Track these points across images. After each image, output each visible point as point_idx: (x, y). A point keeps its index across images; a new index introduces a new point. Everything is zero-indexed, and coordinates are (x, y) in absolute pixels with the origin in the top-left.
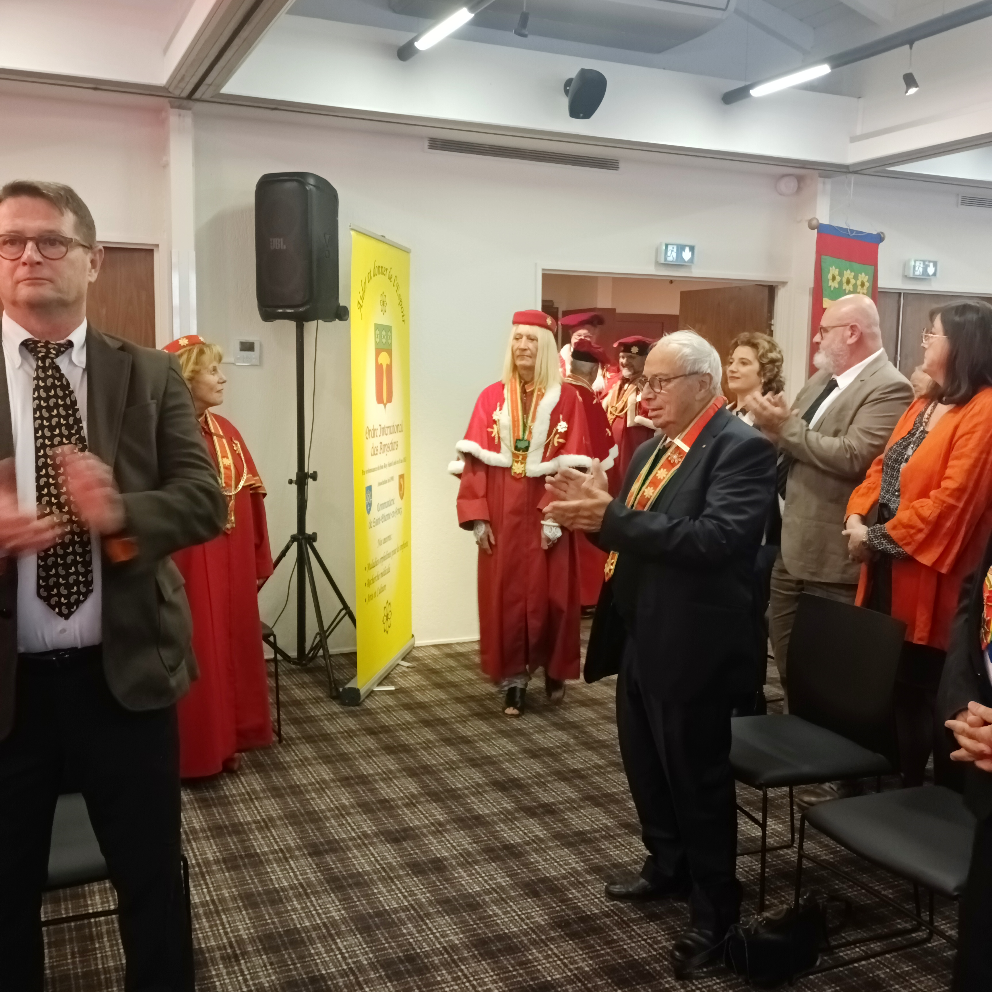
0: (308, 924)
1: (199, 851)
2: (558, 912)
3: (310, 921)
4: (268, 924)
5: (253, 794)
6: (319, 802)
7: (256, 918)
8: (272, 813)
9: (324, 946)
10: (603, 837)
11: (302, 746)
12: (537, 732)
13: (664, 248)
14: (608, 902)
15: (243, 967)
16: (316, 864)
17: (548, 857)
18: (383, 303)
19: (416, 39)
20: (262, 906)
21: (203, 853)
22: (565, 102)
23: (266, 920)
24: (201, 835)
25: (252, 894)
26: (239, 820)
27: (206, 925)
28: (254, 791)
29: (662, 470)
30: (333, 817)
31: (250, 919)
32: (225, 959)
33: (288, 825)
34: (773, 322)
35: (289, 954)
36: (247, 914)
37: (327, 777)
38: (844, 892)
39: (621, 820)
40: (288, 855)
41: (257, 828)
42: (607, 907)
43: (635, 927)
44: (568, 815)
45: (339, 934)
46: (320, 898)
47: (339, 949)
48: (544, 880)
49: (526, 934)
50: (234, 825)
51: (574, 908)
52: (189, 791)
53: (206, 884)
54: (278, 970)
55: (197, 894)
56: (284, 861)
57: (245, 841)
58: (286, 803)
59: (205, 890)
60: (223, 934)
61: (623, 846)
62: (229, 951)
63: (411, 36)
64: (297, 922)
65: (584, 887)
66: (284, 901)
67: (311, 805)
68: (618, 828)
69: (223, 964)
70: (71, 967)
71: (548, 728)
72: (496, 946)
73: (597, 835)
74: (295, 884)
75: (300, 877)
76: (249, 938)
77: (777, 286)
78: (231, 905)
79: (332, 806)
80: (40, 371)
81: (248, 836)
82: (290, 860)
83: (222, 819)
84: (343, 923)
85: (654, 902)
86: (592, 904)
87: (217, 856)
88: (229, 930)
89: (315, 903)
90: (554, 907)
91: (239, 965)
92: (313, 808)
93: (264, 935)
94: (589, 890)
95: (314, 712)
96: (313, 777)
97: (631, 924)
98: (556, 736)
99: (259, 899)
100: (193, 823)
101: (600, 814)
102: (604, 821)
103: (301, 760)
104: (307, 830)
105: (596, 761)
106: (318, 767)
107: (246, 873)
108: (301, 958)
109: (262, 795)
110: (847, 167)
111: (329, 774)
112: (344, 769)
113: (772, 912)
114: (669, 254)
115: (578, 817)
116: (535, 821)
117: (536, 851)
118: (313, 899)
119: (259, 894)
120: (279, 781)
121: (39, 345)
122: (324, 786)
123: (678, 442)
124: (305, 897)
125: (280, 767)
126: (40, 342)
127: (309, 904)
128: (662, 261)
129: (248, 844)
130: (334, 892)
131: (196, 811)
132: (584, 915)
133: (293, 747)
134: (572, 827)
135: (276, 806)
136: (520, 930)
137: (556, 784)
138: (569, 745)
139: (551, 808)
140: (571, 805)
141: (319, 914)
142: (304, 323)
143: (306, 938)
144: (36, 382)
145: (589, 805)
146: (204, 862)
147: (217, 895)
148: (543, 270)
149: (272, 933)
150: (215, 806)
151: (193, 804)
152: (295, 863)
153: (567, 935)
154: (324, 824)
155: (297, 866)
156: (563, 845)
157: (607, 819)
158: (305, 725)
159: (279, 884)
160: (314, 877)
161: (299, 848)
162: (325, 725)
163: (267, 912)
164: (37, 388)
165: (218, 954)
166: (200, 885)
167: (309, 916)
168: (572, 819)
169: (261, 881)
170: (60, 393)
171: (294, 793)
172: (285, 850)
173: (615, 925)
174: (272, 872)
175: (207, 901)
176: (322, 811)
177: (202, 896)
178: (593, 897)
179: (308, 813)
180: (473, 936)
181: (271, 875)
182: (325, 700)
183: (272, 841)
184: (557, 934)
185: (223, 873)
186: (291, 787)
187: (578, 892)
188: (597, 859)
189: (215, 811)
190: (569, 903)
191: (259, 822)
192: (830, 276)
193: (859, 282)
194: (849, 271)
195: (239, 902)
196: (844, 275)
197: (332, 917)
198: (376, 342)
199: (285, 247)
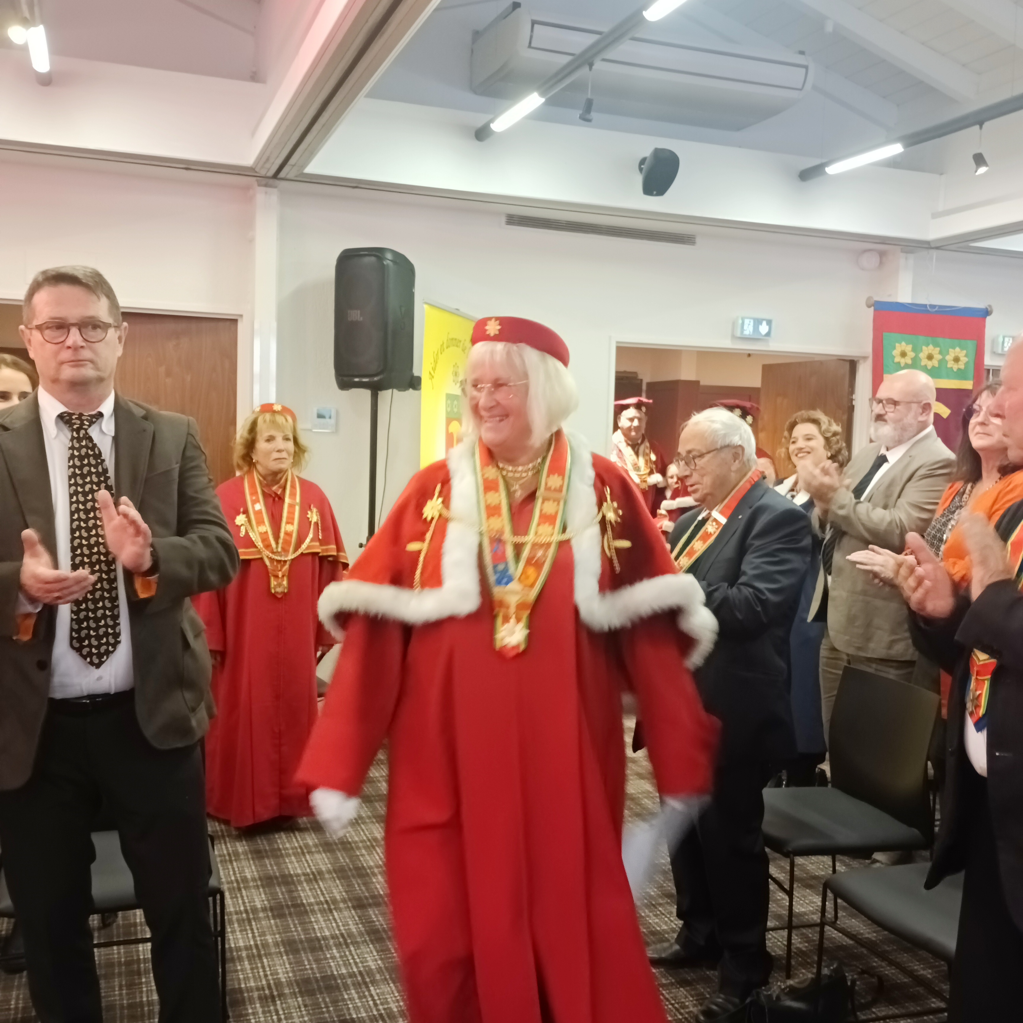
0: (344, 971)
1: (248, 899)
3: (347, 969)
4: (306, 969)
5: (306, 848)
6: (368, 858)
7: (296, 963)
8: (322, 867)
9: (358, 993)
13: (740, 321)
15: (279, 1007)
16: (359, 917)
18: (456, 374)
19: (492, 121)
20: (302, 952)
21: (252, 901)
22: (638, 180)
23: (305, 965)
24: (251, 884)
25: (294, 941)
26: (289, 872)
27: (248, 967)
28: (307, 846)
29: (699, 541)
31: (290, 964)
32: (263, 999)
33: (336, 879)
34: (854, 397)
35: (324, 999)
36: (288, 959)
37: (378, 836)
38: (882, 969)
39: (665, 890)
40: (332, 907)
41: (306, 880)
43: (664, 992)
45: (373, 982)
46: (359, 948)
47: (371, 996)
50: (283, 876)
52: (244, 842)
53: (252, 930)
54: (311, 1012)
55: (243, 938)
56: (328, 912)
57: (292, 891)
58: (338, 858)
59: (250, 935)
60: (262, 977)
61: (663, 914)
62: (267, 992)
63: (488, 117)
64: (334, 969)
66: (324, 949)
67: (360, 861)
68: (661, 897)
69: (260, 1003)
70: (117, 998)
74: (336, 934)
75: (342, 928)
76: (287, 981)
77: (858, 361)
78: (273, 950)
81: (296, 887)
82: (334, 911)
83: (273, 870)
84: (379, 973)
85: (686, 969)
87: (265, 904)
88: (269, 973)
89: (354, 952)
91: (275, 1005)
92: (362, 864)
93: (301, 979)
96: (365, 835)
99: (300, 946)
100: (245, 873)
104: (354, 885)
106: (371, 825)
107: (290, 922)
108: (335, 1002)
109: (313, 850)
110: (928, 243)
113: (797, 980)
114: (745, 327)
118: (352, 949)
119: (301, 941)
122: (374, 844)
123: (715, 514)
124: (344, 946)
127: (347, 953)
128: (738, 334)
129: (295, 894)
130: (373, 943)
131: (249, 861)
135: (326, 860)
141: (356, 963)
142: (379, 392)
143: (341, 984)
146: (251, 909)
147: (261, 940)
148: (617, 342)
149: (309, 978)
150: (268, 857)
151: (247, 854)
152: (338, 915)
154: (371, 879)
155: (340, 918)
157: (651, 888)
159: (321, 933)
160: (356, 928)
161: (344, 901)
163: (307, 959)
165: (256, 994)
166: (246, 930)
167: (347, 964)
169: (304, 930)
170: (93, 462)
171: (345, 849)
172: (330, 902)
174: (316, 922)
175: (251, 945)
176: (370, 868)
177: (247, 941)
179: (357, 869)
181: (314, 924)
183: (319, 893)
185: (269, 920)
189: (267, 861)
191: (308, 875)
192: (896, 352)
193: (949, 358)
194: (931, 347)
195: (281, 947)
196: (922, 351)
197: (368, 966)
198: (447, 411)
199: (361, 319)
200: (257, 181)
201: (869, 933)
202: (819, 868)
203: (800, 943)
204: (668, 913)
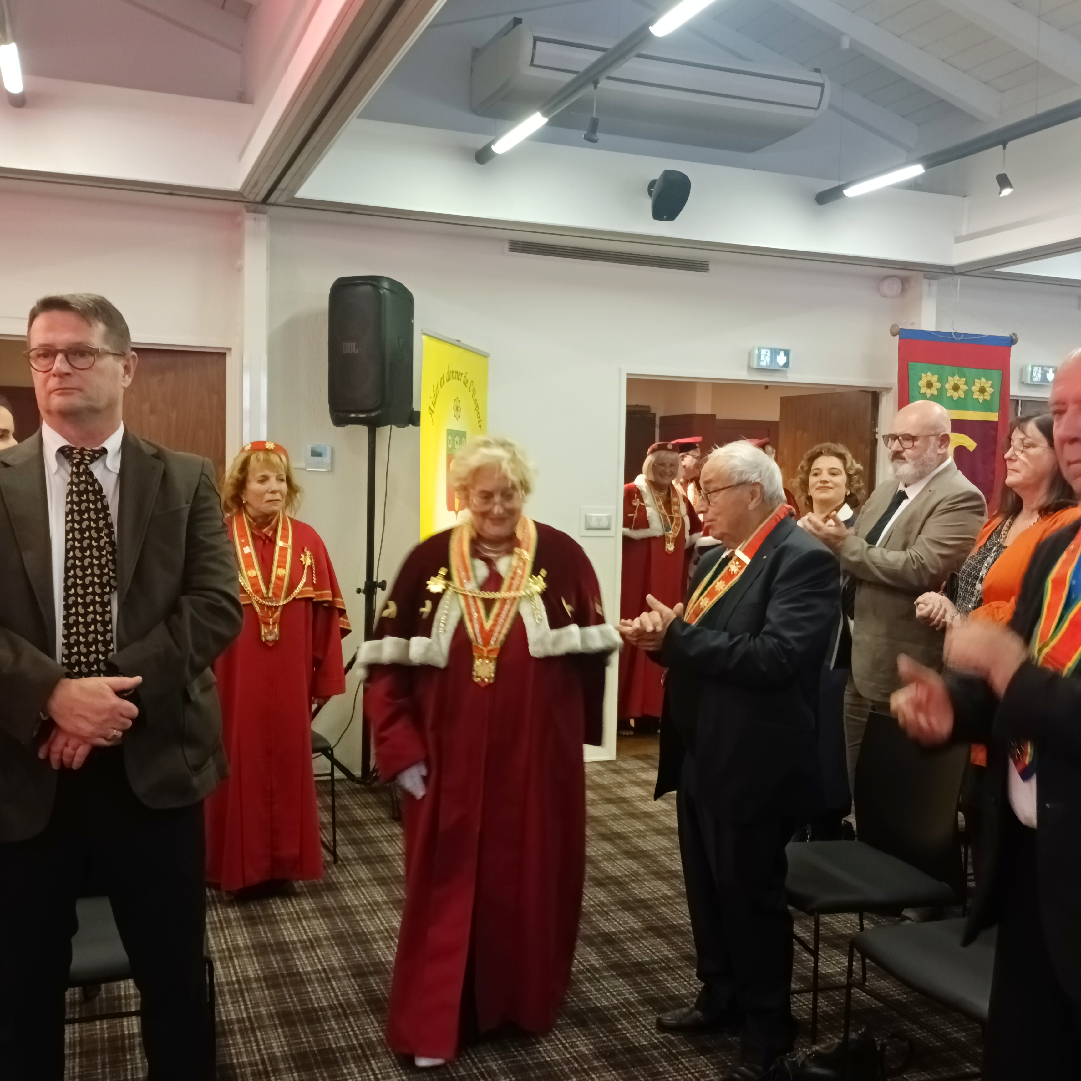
0: (343, 1044)
1: (240, 968)
2: (604, 1041)
3: (346, 1041)
4: (303, 1043)
5: (302, 913)
6: (369, 923)
7: (291, 1036)
8: (319, 933)
9: (357, 1067)
10: (663, 969)
11: (357, 867)
12: (606, 860)
13: (757, 352)
14: (658, 1034)
16: (359, 986)
17: (601, 987)
18: (457, 409)
19: (493, 142)
20: (298, 1024)
21: (244, 970)
22: (648, 203)
23: (302, 1038)
24: (244, 952)
25: (290, 1013)
26: (284, 939)
27: (240, 1041)
28: (303, 911)
29: (721, 581)
30: (381, 939)
31: (285, 1037)
32: (256, 1075)
33: (335, 946)
34: (877, 430)
35: (321, 1074)
36: (283, 1032)
37: (380, 899)
38: (913, 1033)
39: (684, 952)
40: (330, 976)
41: (302, 948)
42: (657, 1039)
43: (683, 1060)
44: (627, 945)
45: (374, 1055)
46: (359, 1019)
47: (372, 1070)
48: (595, 1010)
49: (568, 1062)
50: (278, 944)
51: (622, 1039)
52: (236, 908)
53: (245, 1001)
55: (235, 1010)
56: (326, 981)
57: (288, 960)
58: (336, 924)
59: (243, 1007)
60: (256, 1051)
61: (682, 978)
62: (261, 1067)
63: (489, 138)
64: (332, 1042)
65: (635, 1018)
66: (322, 1020)
67: (361, 926)
68: (679, 960)
71: (619, 857)
72: (535, 1073)
73: (656, 966)
74: (335, 1005)
75: (341, 998)
76: (282, 1055)
77: (881, 392)
78: (267, 1022)
79: (382, 928)
80: (74, 476)
81: (292, 955)
82: (332, 980)
83: (267, 937)
84: (380, 1045)
86: (641, 1036)
87: (258, 974)
88: (262, 1047)
89: (353, 1024)
90: (601, 1037)
92: (363, 930)
93: (298, 1053)
94: (640, 1021)
95: (373, 833)
96: (366, 898)
97: (680, 1057)
98: (625, 865)
99: (296, 1018)
100: (237, 940)
101: (662, 945)
102: (666, 953)
103: (355, 881)
104: (354, 951)
105: (665, 892)
106: (371, 888)
107: (285, 992)
109: (310, 915)
110: (951, 268)
111: (382, 896)
112: (399, 891)
113: (823, 1046)
114: (762, 358)
115: (639, 948)
116: (592, 950)
117: (589, 980)
118: (352, 1020)
119: (297, 1013)
120: (330, 902)
121: (75, 452)
122: (375, 908)
123: (739, 553)
124: (343, 1018)
125: (332, 888)
126: (75, 449)
127: (347, 1024)
128: (755, 366)
129: (291, 963)
130: (373, 1014)
131: (241, 929)
132: (631, 1046)
133: (348, 868)
134: (631, 957)
135: (324, 926)
136: (562, 1059)
137: (620, 914)
138: (639, 875)
139: (611, 937)
140: (633, 935)
141: (356, 1035)
142: (377, 429)
143: (340, 1059)
144: (70, 487)
145: (651, 936)
146: (244, 979)
147: (254, 1012)
148: (628, 374)
149: (306, 1052)
150: (262, 924)
151: (239, 921)
152: (337, 984)
153: (611, 1065)
154: (372, 945)
155: (339, 988)
156: (618, 975)
157: (669, 950)
158: (363, 846)
159: (318, 1003)
160: (355, 998)
161: (343, 969)
162: (384, 846)
163: (303, 1031)
164: (70, 493)
165: (248, 1070)
166: (238, 1002)
167: (346, 1037)
168: (632, 949)
169: (300, 1001)
170: (92, 498)
171: (344, 914)
172: (328, 971)
173: (662, 1057)
174: (313, 991)
175: (243, 1018)
176: (371, 933)
177: (239, 1013)
178: (643, 1029)
179: (357, 934)
180: (512, 1062)
181: (311, 994)
182: (387, 820)
183: (316, 961)
184: (601, 1064)
185: (263, 990)
186: (342, 908)
187: (629, 1023)
188: (653, 991)
189: (261, 928)
190: (617, 1033)
191: (305, 942)
192: (922, 383)
193: (975, 388)
194: (957, 377)
195: (275, 1020)
196: (947, 381)
197: (369, 1038)
198: (448, 447)
199: (357, 352)
200: (246, 207)
201: (899, 995)
202: (847, 927)
203: (827, 1006)
204: (687, 976)
